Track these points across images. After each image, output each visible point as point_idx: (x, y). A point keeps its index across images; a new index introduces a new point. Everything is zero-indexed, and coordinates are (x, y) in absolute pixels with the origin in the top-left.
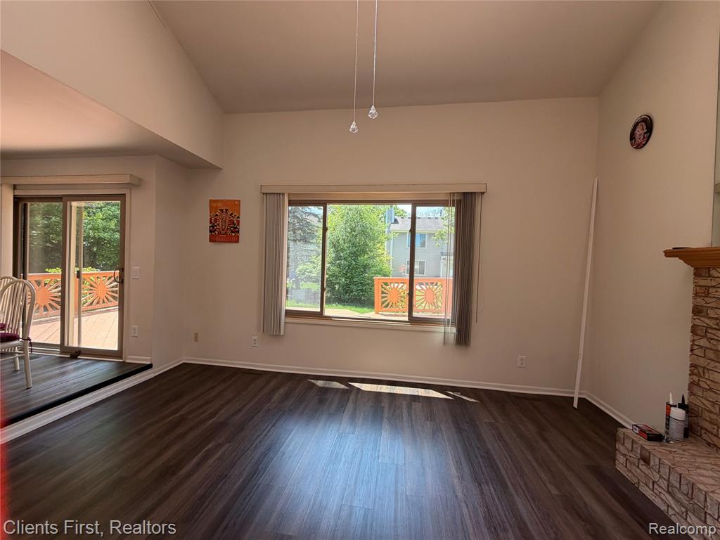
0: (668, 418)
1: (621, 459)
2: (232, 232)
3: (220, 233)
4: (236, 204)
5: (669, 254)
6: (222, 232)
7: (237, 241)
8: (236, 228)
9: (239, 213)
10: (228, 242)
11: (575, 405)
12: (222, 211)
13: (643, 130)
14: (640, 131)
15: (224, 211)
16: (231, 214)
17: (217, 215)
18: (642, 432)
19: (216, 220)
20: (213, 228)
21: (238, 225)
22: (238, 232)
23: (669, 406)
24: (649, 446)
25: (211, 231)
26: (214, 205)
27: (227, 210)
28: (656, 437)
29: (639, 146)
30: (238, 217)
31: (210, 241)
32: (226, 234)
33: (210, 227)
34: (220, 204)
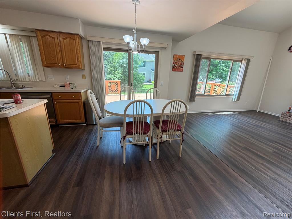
2: (181, 67)
6: (178, 68)
7: (182, 71)
9: (184, 60)
10: (179, 71)
12: (178, 59)
16: (181, 61)
17: (176, 61)
19: (176, 63)
20: (174, 66)
21: (183, 65)
22: (183, 68)
25: (173, 67)
26: (175, 57)
27: (180, 59)
30: (183, 62)
31: (172, 71)
32: (179, 68)
33: (173, 65)
34: (177, 56)
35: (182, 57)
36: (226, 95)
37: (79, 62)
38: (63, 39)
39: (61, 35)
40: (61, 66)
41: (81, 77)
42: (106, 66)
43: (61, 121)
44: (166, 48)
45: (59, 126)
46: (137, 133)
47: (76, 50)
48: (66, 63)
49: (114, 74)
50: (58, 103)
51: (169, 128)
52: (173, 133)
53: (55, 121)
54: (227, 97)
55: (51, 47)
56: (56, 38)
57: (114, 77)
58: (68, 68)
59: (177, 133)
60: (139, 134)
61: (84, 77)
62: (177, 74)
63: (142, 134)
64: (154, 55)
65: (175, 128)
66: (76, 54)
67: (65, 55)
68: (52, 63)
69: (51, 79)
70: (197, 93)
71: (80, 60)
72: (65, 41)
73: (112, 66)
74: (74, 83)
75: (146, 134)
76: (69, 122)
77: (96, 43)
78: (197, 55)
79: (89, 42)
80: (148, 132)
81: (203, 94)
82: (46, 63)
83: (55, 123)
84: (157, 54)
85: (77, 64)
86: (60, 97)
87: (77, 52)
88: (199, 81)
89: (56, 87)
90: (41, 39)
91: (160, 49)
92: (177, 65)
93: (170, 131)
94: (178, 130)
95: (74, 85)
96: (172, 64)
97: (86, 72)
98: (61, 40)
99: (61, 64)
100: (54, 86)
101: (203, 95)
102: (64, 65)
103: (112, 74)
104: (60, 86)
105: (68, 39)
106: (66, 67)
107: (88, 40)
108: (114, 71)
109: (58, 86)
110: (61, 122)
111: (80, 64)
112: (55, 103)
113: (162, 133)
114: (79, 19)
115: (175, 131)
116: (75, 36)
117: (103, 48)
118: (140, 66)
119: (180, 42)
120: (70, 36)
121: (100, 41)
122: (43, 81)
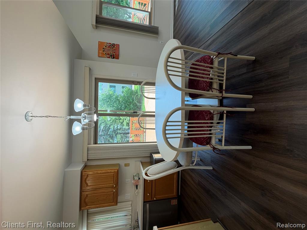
2: (114, 47)
3: (114, 53)
7: (119, 45)
8: (112, 45)
9: (105, 43)
10: (119, 50)
12: (104, 51)
15: (104, 50)
16: (105, 46)
17: (106, 54)
19: (108, 54)
20: (112, 56)
21: (110, 43)
22: (114, 44)
25: (113, 58)
26: (100, 55)
27: (103, 49)
30: (107, 43)
31: (118, 59)
32: (115, 50)
33: (112, 58)
34: (101, 52)
35: (101, 44)
37: (111, 171)
38: (87, 186)
39: (83, 188)
40: (116, 189)
41: (127, 168)
42: (116, 127)
43: (174, 193)
44: (90, 69)
45: (180, 194)
46: (210, 130)
47: (98, 174)
48: (113, 184)
49: (124, 120)
50: (155, 196)
51: (207, 78)
52: (215, 72)
53: (175, 199)
55: (96, 198)
56: (87, 193)
57: (126, 120)
58: (117, 183)
59: (216, 64)
60: (211, 127)
61: (127, 165)
62: (122, 52)
63: (212, 123)
64: (100, 84)
65: (207, 67)
66: (102, 174)
67: (103, 185)
68: (113, 198)
69: (130, 196)
70: (147, 23)
71: (109, 171)
72: (89, 184)
73: (116, 121)
74: (134, 176)
75: (213, 117)
76: (176, 186)
77: (90, 152)
78: (96, 22)
79: (89, 159)
80: (210, 113)
81: (148, 13)
82: (113, 202)
83: (176, 200)
84: (98, 80)
85: (113, 174)
86: (148, 194)
87: (101, 174)
88: (130, 20)
89: (138, 193)
90: (88, 206)
91: (92, 75)
92: (111, 52)
93: (213, 77)
94: (212, 62)
95: (136, 176)
96: (110, 59)
97: (122, 162)
98: (88, 188)
99: (114, 189)
100: (137, 194)
102: (114, 186)
103: (123, 122)
104: (137, 189)
105: (87, 182)
106: (117, 184)
107: (86, 160)
108: (121, 120)
109: (136, 190)
110: (176, 194)
111: (113, 171)
112: (155, 199)
113: (213, 90)
114: (65, 171)
115: (212, 68)
116: (83, 174)
117: (95, 144)
118: (115, 91)
119: (82, 48)
120: (84, 180)
121: (87, 149)
122: (131, 204)
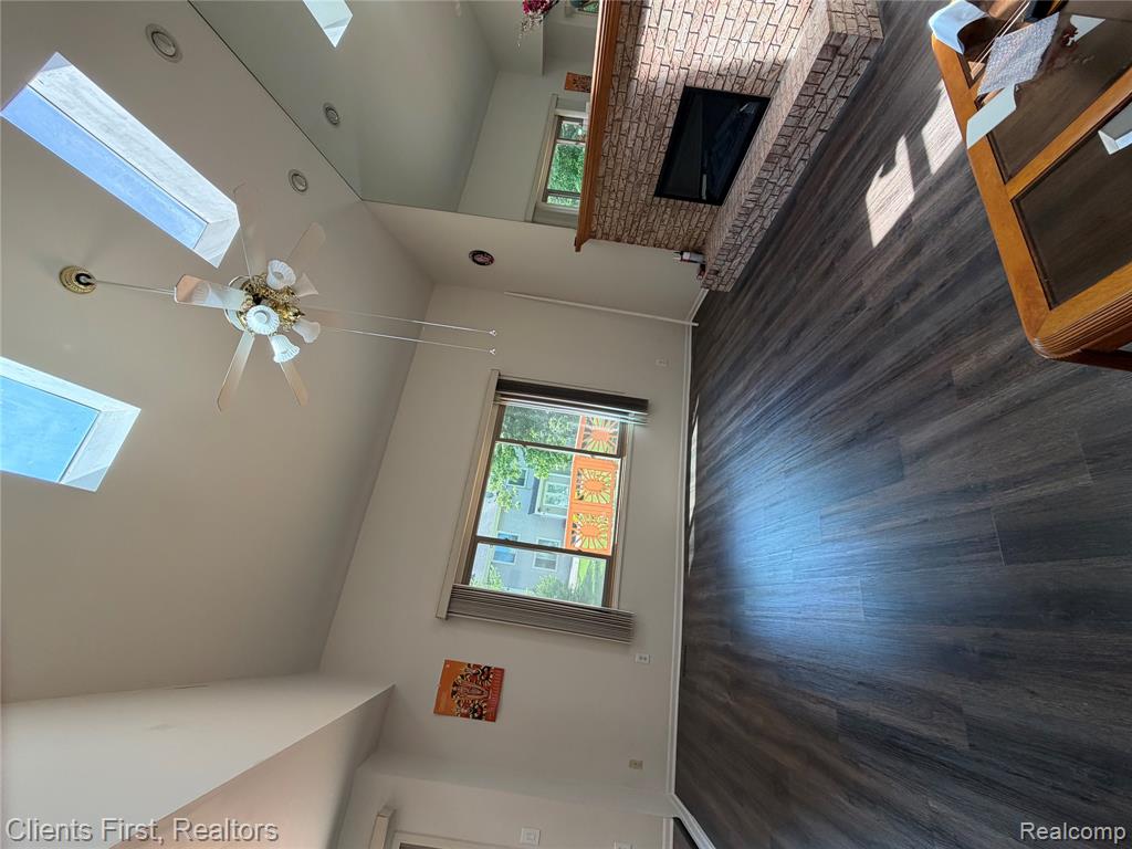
0: (689, 261)
1: (721, 288)
2: (487, 678)
3: (486, 700)
4: (451, 667)
5: (578, 250)
6: (485, 694)
7: (502, 671)
8: (483, 670)
9: (461, 664)
10: (501, 681)
11: (696, 325)
12: (454, 693)
13: (481, 257)
14: (480, 259)
15: (455, 689)
16: (462, 677)
17: (459, 703)
18: (700, 274)
19: (466, 705)
20: (476, 711)
21: (479, 666)
22: (489, 668)
23: (682, 260)
24: (707, 271)
25: (480, 718)
26: (442, 705)
27: (455, 685)
28: (703, 267)
29: (492, 260)
30: (469, 665)
31: (494, 721)
32: (488, 689)
33: (474, 717)
34: (444, 694)
36: (620, 454)
54: (628, 448)
81: (603, 563)
92: (474, 697)
101: (610, 560)
